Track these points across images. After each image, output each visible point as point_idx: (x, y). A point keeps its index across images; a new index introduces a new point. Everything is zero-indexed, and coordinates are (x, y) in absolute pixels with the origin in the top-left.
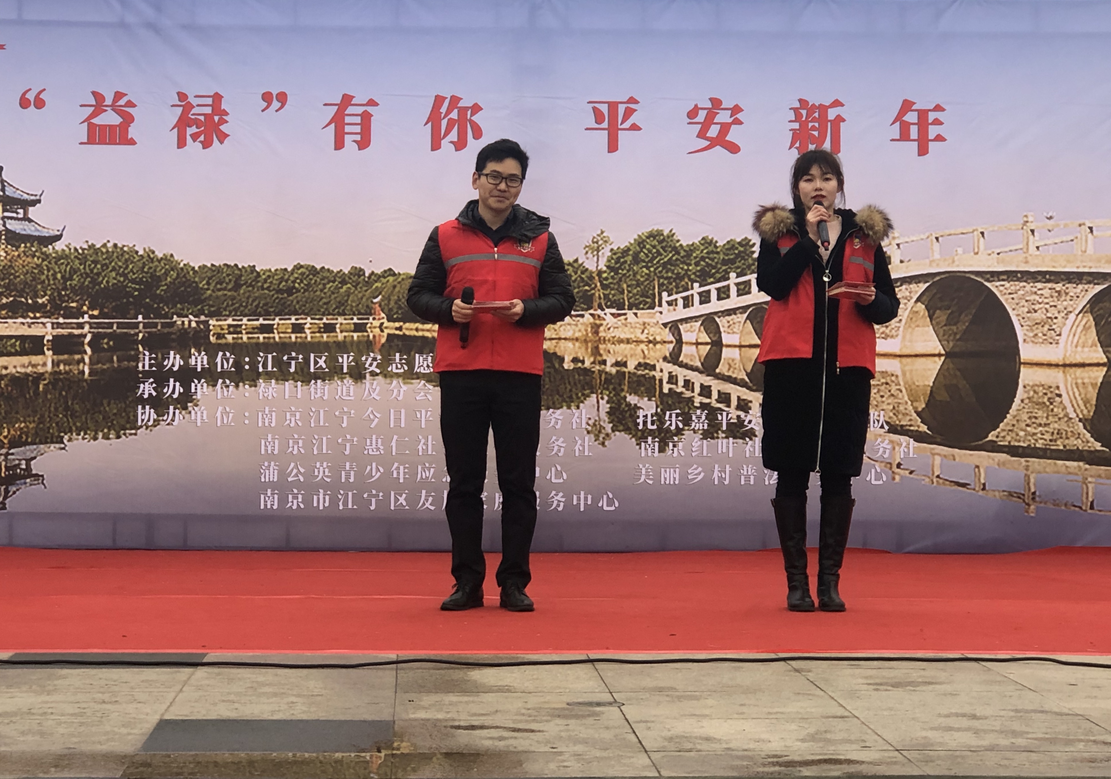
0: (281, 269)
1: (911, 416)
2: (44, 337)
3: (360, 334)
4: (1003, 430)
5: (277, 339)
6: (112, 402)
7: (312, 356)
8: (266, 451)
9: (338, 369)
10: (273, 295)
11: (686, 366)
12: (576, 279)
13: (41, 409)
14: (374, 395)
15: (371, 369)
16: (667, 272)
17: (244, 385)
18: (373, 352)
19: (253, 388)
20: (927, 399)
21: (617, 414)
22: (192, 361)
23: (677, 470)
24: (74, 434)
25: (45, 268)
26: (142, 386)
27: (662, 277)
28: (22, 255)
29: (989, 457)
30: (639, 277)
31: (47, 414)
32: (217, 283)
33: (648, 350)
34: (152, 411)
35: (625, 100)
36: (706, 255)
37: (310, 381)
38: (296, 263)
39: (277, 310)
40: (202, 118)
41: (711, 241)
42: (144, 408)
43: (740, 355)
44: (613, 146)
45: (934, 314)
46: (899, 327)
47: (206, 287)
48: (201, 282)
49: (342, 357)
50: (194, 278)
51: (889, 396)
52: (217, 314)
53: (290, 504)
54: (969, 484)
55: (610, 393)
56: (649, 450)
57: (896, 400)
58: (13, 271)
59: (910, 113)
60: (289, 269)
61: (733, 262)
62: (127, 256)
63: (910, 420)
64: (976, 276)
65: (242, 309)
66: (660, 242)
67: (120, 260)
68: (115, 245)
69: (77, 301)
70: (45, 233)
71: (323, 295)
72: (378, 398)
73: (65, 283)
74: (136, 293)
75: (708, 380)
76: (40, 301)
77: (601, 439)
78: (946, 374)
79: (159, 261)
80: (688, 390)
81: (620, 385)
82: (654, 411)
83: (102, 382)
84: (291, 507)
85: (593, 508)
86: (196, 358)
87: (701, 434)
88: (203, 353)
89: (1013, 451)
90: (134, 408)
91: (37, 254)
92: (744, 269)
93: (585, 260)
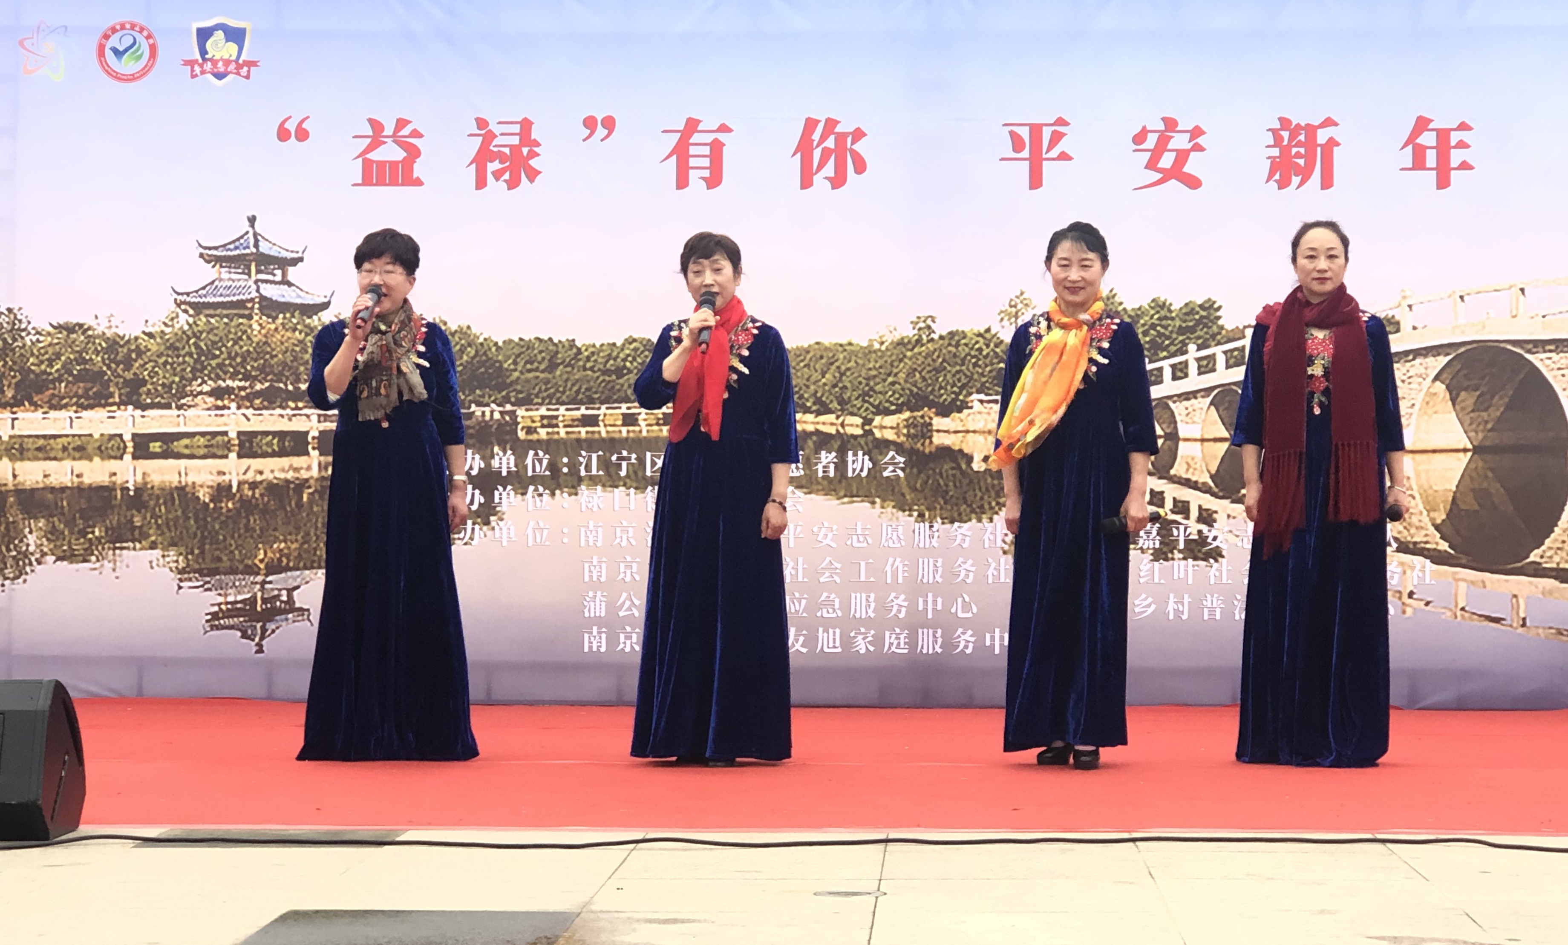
0: (609, 344)
1: (1427, 529)
2: (307, 433)
4: (1550, 548)
5: (604, 434)
7: (648, 454)
8: (591, 577)
10: (598, 378)
12: (988, 354)
13: (305, 525)
17: (562, 492)
19: (573, 497)
20: (1448, 507)
22: (495, 463)
28: (280, 328)
32: (526, 362)
35: (1052, 122)
36: (1157, 322)
37: (646, 488)
38: (627, 337)
39: (603, 398)
40: (507, 151)
43: (1202, 451)
44: (1036, 181)
45: (1458, 395)
46: (1411, 414)
47: (512, 367)
48: (506, 361)
50: (497, 356)
52: (526, 402)
53: (621, 646)
54: (1504, 619)
58: (269, 349)
60: (619, 344)
61: (1192, 330)
63: (1426, 535)
64: (1514, 346)
70: (309, 300)
78: (1474, 474)
86: (501, 459)
87: (1152, 554)
88: (509, 452)
91: (299, 327)
92: (1207, 339)
93: (999, 328)
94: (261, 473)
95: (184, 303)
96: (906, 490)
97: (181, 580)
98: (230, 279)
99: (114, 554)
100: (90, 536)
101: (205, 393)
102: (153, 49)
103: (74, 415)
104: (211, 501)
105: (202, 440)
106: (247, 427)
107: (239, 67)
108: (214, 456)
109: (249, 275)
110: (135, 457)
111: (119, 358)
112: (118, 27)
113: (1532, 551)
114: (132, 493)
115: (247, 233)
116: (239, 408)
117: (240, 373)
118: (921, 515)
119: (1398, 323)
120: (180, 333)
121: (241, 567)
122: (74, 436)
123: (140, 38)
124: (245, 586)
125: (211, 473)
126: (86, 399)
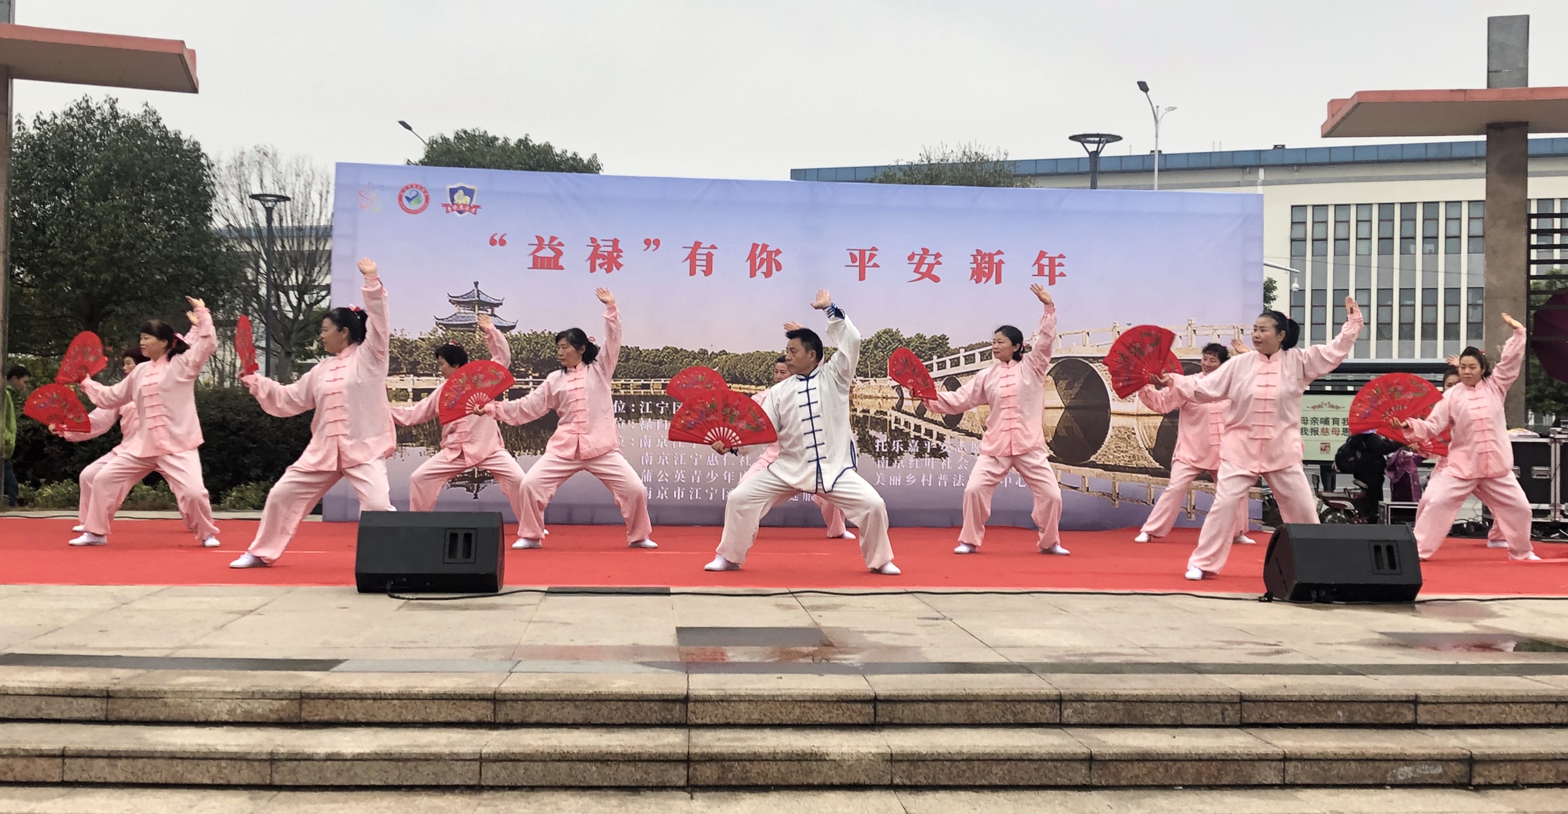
0: (656, 350)
4: (1099, 455)
5: (653, 393)
10: (650, 366)
11: (906, 413)
30: (877, 357)
35: (870, 249)
36: (918, 345)
38: (664, 346)
39: (652, 375)
40: (606, 254)
41: (922, 336)
44: (862, 277)
45: (1058, 382)
59: (1044, 259)
60: (661, 350)
61: (935, 349)
64: (1083, 359)
65: (631, 374)
66: (891, 336)
69: (525, 368)
71: (681, 366)
89: (1105, 467)
92: (942, 353)
95: (441, 324)
98: (464, 313)
102: (427, 199)
107: (471, 208)
111: (407, 351)
112: (409, 186)
115: (474, 290)
123: (421, 193)
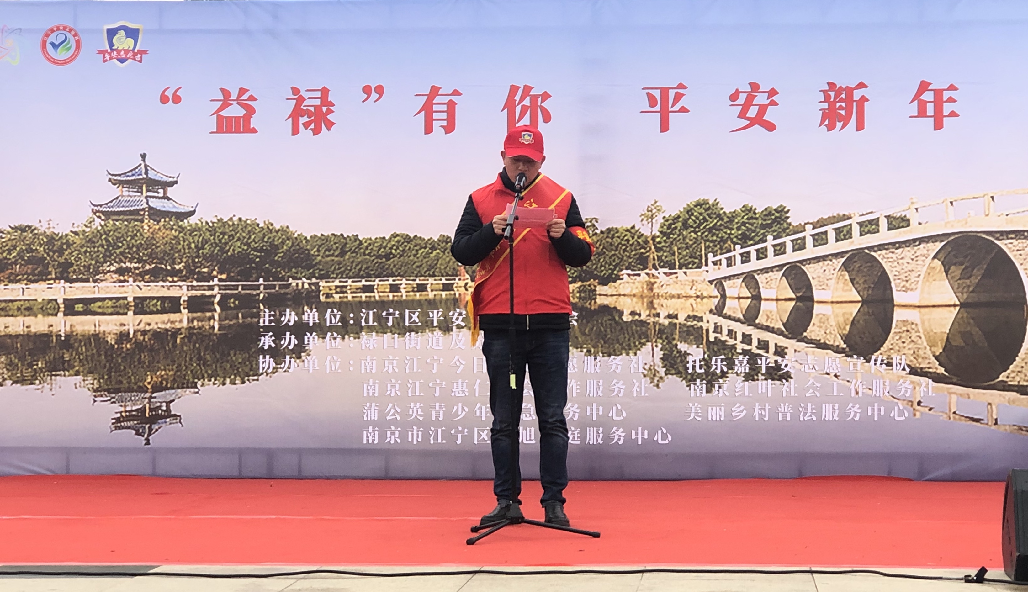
0: (380, 238)
2: (180, 297)
3: (448, 293)
4: (1013, 372)
5: (377, 298)
6: (238, 352)
7: (407, 311)
8: (368, 393)
9: (429, 323)
10: (373, 260)
11: (729, 318)
12: (633, 243)
13: (178, 359)
14: (460, 345)
15: (457, 322)
16: (712, 236)
17: (350, 337)
18: (459, 308)
19: (357, 340)
20: (944, 344)
21: (670, 359)
22: (305, 317)
23: (723, 408)
24: (206, 380)
25: (181, 239)
26: (263, 338)
27: (708, 240)
28: (162, 228)
29: (1000, 395)
30: (687, 241)
31: (183, 363)
32: (326, 250)
33: (696, 303)
34: (272, 360)
35: (675, 86)
36: (746, 221)
37: (405, 334)
38: (392, 233)
39: (377, 274)
40: (312, 109)
41: (751, 208)
42: (264, 357)
44: (664, 127)
45: (949, 269)
46: (918, 282)
47: (316, 253)
48: (312, 250)
49: (433, 313)
50: (307, 246)
51: (910, 342)
52: (325, 277)
53: (388, 440)
54: (982, 420)
55: (664, 341)
56: (698, 390)
57: (916, 346)
58: (154, 242)
59: (927, 93)
60: (387, 238)
61: (770, 226)
62: (250, 228)
63: (929, 363)
64: (987, 235)
65: (347, 272)
66: (706, 210)
67: (244, 232)
68: (240, 219)
69: (208, 267)
70: (181, 209)
71: (416, 259)
72: (463, 347)
73: (198, 251)
74: (258, 260)
75: (749, 330)
76: (177, 267)
77: (656, 381)
78: (961, 322)
79: (277, 232)
80: (731, 338)
81: (672, 335)
82: (702, 357)
83: (229, 336)
84: (389, 442)
85: (650, 442)
88: (314, 310)
90: (256, 358)
91: (175, 227)
92: (780, 232)
93: (641, 226)
94: (149, 324)
95: (98, 211)
96: (578, 334)
97: (95, 396)
98: (129, 196)
99: (51, 379)
100: (35, 367)
101: (112, 272)
102: (78, 43)
103: (25, 287)
104: (116, 343)
105: (110, 303)
106: (140, 294)
108: (118, 313)
109: (142, 193)
110: (65, 314)
111: (55, 248)
112: (55, 29)
113: (1001, 374)
114: (63, 338)
115: (140, 165)
116: (134, 281)
117: (135, 258)
118: (589, 351)
119: (908, 220)
120: (95, 231)
121: (135, 387)
122: (25, 300)
123: (68, 35)
124: (138, 400)
125: (116, 325)
126: (33, 276)
